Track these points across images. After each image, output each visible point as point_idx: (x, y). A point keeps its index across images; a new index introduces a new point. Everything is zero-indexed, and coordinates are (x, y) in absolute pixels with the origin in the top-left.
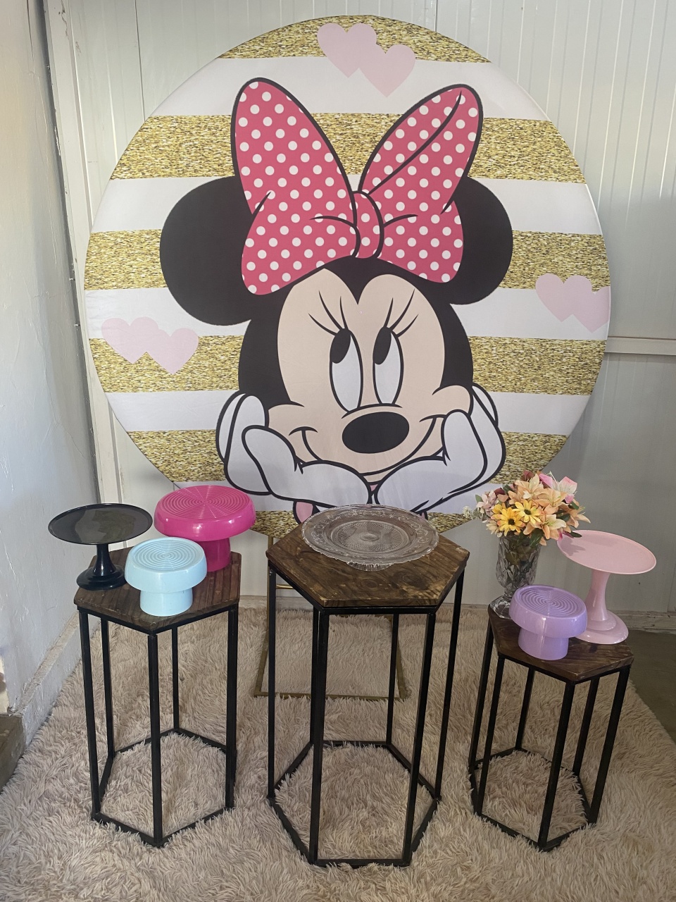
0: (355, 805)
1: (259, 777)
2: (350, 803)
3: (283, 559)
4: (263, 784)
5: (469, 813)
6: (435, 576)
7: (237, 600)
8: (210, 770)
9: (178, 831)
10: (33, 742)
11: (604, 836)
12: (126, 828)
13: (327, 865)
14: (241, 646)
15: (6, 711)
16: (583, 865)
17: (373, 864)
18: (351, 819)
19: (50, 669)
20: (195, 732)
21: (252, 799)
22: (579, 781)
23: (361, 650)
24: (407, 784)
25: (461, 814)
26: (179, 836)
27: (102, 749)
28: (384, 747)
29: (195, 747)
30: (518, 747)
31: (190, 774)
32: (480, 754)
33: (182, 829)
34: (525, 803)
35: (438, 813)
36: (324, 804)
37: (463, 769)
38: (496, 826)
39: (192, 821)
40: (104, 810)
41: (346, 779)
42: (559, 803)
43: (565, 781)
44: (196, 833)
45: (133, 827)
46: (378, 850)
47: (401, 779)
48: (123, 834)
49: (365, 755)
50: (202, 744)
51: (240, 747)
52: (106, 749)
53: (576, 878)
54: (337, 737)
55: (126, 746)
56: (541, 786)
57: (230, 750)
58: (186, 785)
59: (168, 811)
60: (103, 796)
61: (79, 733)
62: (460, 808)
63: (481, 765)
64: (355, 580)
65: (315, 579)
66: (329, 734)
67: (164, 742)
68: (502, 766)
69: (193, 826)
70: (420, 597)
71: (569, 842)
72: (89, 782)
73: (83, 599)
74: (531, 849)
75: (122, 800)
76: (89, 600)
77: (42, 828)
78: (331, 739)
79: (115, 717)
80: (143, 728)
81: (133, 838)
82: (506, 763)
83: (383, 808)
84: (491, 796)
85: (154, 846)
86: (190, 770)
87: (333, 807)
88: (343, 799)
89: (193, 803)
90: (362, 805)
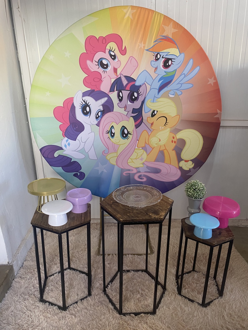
0: (135, 293)
1: (100, 284)
2: (133, 292)
3: (106, 205)
4: (102, 287)
5: (176, 294)
6: (161, 210)
7: (90, 221)
8: (82, 282)
9: (72, 305)
10: (18, 274)
11: (225, 301)
12: (52, 304)
13: (126, 315)
14: (91, 237)
15: (7, 263)
16: (218, 312)
17: (142, 314)
18: (134, 298)
19: (22, 248)
20: (76, 269)
21: (98, 292)
22: (216, 282)
23: (135, 237)
24: (154, 285)
25: (174, 295)
26: (72, 306)
27: (43, 275)
28: (145, 272)
29: (76, 274)
30: (194, 270)
31: (75, 284)
32: (180, 273)
33: (73, 304)
34: (197, 290)
35: (165, 294)
36: (124, 293)
37: (174, 279)
38: (186, 299)
39: (76, 301)
40: (44, 298)
41: (131, 283)
42: (209, 290)
43: (211, 282)
44: (78, 305)
45: (55, 304)
46: (144, 309)
47: (151, 283)
48: (51, 307)
49: (138, 275)
50: (79, 273)
51: (93, 273)
52: (44, 276)
53: (216, 316)
54: (128, 269)
55: (51, 274)
56: (202, 284)
57: (89, 274)
58: (74, 288)
59: (68, 297)
60: (43, 293)
61: (34, 270)
62: (173, 293)
63: (180, 277)
64: (132, 212)
65: (118, 212)
66: (125, 268)
67: (65, 272)
68: (188, 277)
69: (77, 303)
70: (156, 218)
71: (213, 304)
72: (38, 288)
73: (34, 222)
74: (199, 307)
75: (51, 294)
76: (36, 223)
77: (22, 305)
78: (126, 269)
79: (47, 264)
80: (57, 268)
81: (55, 308)
82: (189, 276)
83: (145, 294)
84: (184, 288)
85: (63, 310)
86: (75, 282)
87: (127, 294)
88: (131, 291)
89: (76, 294)
90: (138, 293)
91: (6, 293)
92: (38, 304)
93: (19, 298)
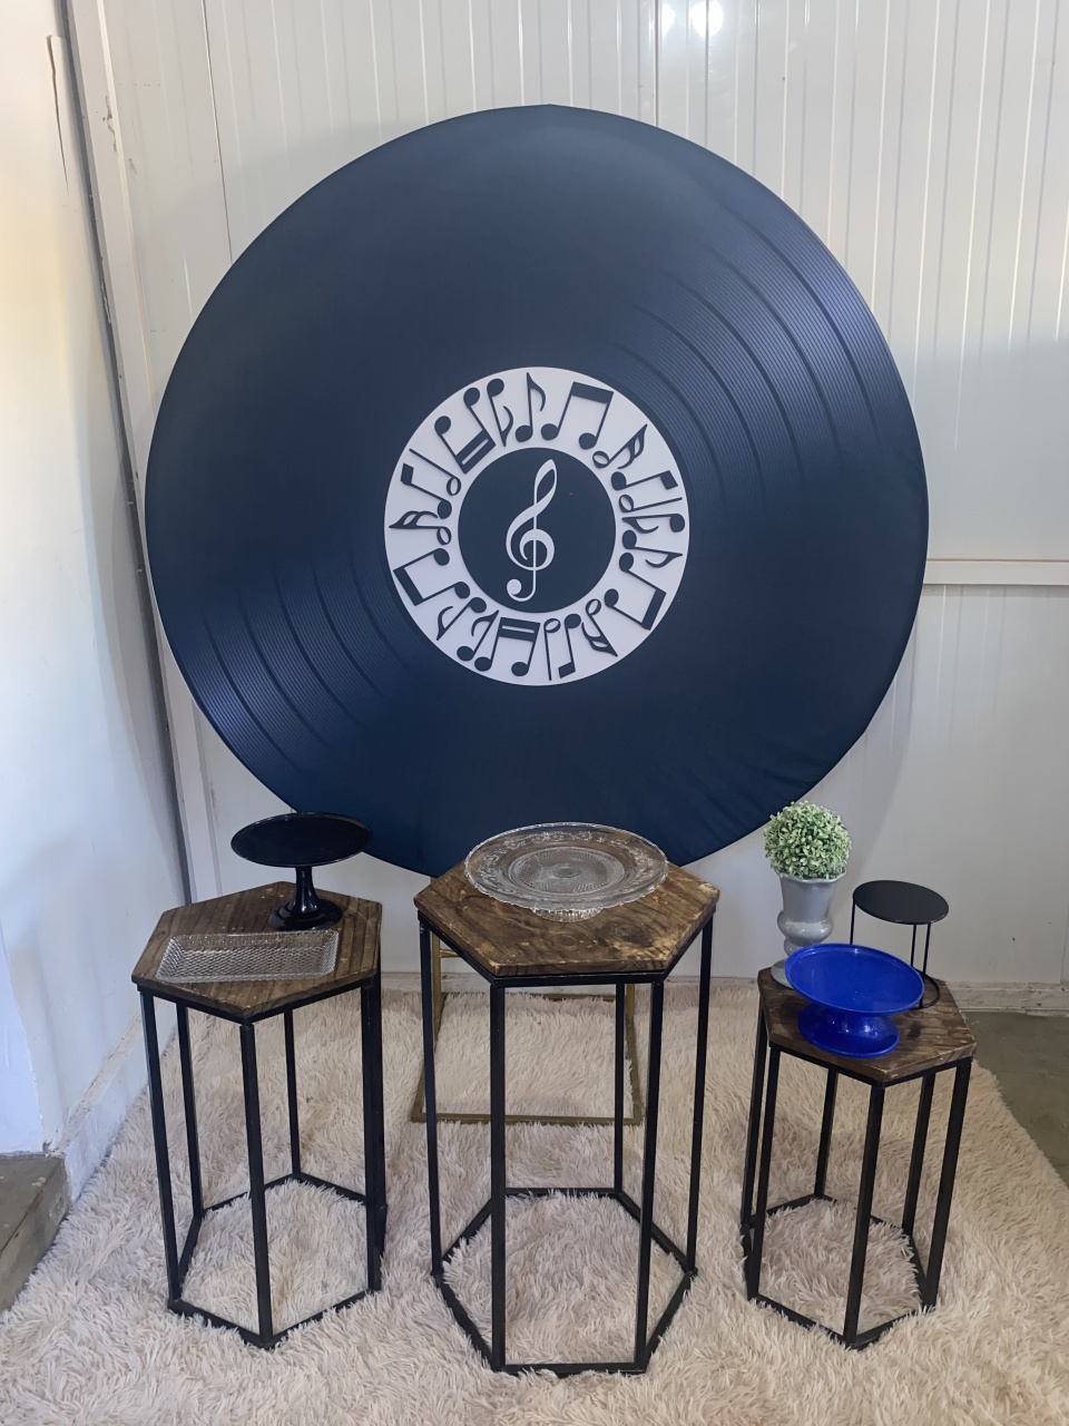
0: (564, 1283)
1: (421, 1244)
2: (557, 1280)
3: (438, 907)
4: (425, 1254)
5: (739, 1295)
6: (664, 928)
8: (346, 1235)
9: (297, 1326)
10: (84, 1197)
11: (947, 1326)
12: (218, 1322)
13: (520, 1373)
15: (41, 1149)
17: (591, 1372)
18: (558, 1305)
19: (107, 1087)
20: (325, 1178)
21: (409, 1276)
22: (912, 1243)
23: (580, 1052)
25: (726, 1295)
26: (297, 1332)
27: (184, 1204)
28: (611, 1196)
29: (324, 1201)
30: (819, 1192)
31: (316, 1242)
33: (302, 1323)
34: (827, 1277)
35: (691, 1292)
37: (732, 1227)
38: (780, 1312)
39: (316, 1312)
40: (186, 1296)
41: (552, 1245)
42: (878, 1277)
43: (891, 1243)
44: (322, 1328)
45: (229, 1319)
46: (599, 1350)
48: (213, 1332)
49: (583, 1209)
50: (335, 1197)
51: (392, 1199)
52: (190, 1206)
54: (540, 1183)
55: (222, 1201)
57: (374, 1200)
58: (310, 1257)
59: (282, 1293)
60: (185, 1275)
61: (151, 1182)
62: (725, 1286)
64: (543, 936)
65: (485, 936)
67: (272, 1194)
68: (792, 1223)
69: (318, 1317)
70: (638, 958)
71: (893, 1335)
72: (163, 1256)
73: (145, 975)
74: (832, 1346)
76: (154, 977)
77: (95, 1323)
78: (532, 1186)
81: (229, 1336)
82: (799, 1218)
83: (607, 1288)
84: (774, 1268)
85: (260, 1347)
86: (316, 1235)
87: (531, 1287)
88: (546, 1276)
89: (320, 1284)
90: (575, 1283)
91: (34, 1273)
92: (160, 1318)
93: (86, 1292)
